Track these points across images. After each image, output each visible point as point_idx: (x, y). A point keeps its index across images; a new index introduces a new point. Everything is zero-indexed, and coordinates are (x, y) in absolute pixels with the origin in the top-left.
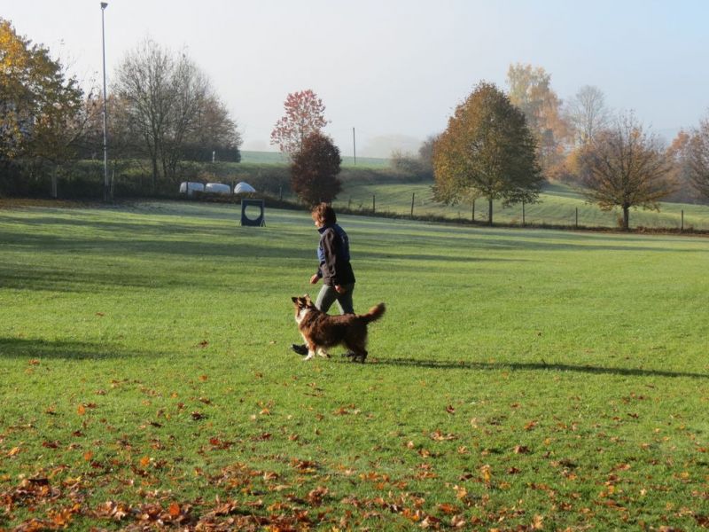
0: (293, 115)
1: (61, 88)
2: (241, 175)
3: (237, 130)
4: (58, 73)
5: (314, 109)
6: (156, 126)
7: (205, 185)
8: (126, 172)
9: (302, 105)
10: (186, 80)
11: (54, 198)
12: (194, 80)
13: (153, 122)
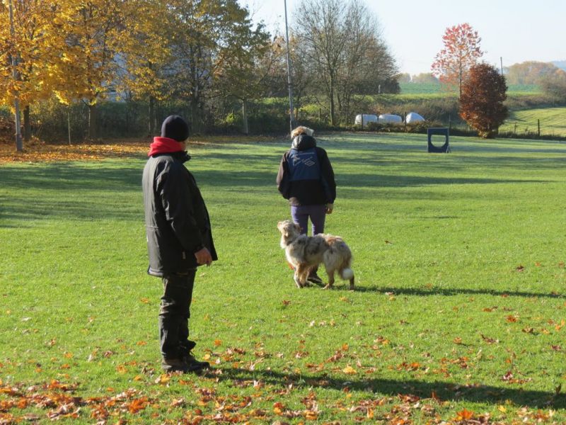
0: (451, 48)
1: (250, 32)
2: (406, 106)
3: (395, 64)
4: (246, 19)
5: (470, 41)
6: (331, 63)
7: (378, 117)
8: (305, 108)
9: (459, 37)
10: (357, 19)
11: (246, 135)
12: (363, 20)
13: (328, 60)
